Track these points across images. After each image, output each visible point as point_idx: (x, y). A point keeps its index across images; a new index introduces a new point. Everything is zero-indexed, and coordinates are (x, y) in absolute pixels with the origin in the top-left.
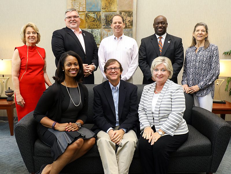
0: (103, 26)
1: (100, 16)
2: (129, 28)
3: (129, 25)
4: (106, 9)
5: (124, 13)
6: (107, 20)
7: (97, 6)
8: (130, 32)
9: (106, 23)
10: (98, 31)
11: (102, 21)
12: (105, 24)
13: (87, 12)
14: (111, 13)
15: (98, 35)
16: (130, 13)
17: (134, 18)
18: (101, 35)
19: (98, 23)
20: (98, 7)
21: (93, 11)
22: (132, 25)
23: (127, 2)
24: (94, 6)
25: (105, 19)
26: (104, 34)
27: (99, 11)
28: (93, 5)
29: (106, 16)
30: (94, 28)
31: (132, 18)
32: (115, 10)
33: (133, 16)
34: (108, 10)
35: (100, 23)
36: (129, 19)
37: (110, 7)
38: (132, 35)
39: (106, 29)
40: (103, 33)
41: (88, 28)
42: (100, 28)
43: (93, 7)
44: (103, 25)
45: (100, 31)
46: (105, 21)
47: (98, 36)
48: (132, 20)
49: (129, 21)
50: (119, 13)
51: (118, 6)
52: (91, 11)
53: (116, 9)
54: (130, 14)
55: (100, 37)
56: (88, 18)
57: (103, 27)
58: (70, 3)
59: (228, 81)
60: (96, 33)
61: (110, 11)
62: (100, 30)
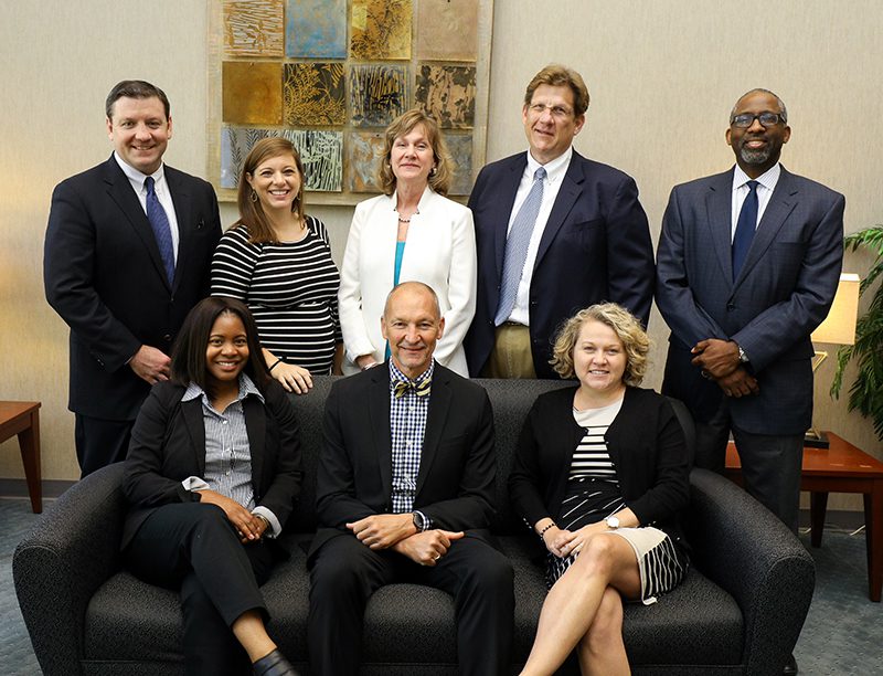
0: (355, 118)
1: (342, 79)
2: (460, 129)
3: (460, 121)
4: (369, 52)
5: (439, 69)
6: (369, 96)
7: (331, 39)
8: (465, 147)
9: (366, 109)
10: (331, 137)
11: (349, 98)
12: (362, 114)
13: (287, 61)
14: (389, 67)
15: (334, 155)
16: (464, 69)
17: (481, 91)
18: (344, 154)
19: (332, 105)
20: (337, 43)
21: (314, 59)
22: (470, 118)
23: (450, 27)
24: (318, 37)
25: (362, 93)
26: (356, 151)
27: (339, 59)
28: (316, 33)
29: (368, 81)
30: (315, 127)
31: (472, 91)
32: (404, 55)
33: (478, 82)
34: (374, 54)
35: (344, 106)
36: (458, 93)
37: (384, 42)
38: (469, 159)
39: (367, 134)
40: (351, 148)
41: (292, 127)
42: (340, 128)
43: (314, 41)
44: (355, 114)
45: (341, 141)
46: (361, 100)
47: (333, 161)
48: (473, 99)
49: (458, 103)
50: (420, 67)
51: (415, 41)
52: (306, 59)
53: (408, 52)
54: (463, 74)
55: (340, 164)
56: (294, 84)
57: (354, 123)
58: (222, 22)
59: (842, 354)
60: (325, 148)
61: (385, 60)
62: (340, 134)
